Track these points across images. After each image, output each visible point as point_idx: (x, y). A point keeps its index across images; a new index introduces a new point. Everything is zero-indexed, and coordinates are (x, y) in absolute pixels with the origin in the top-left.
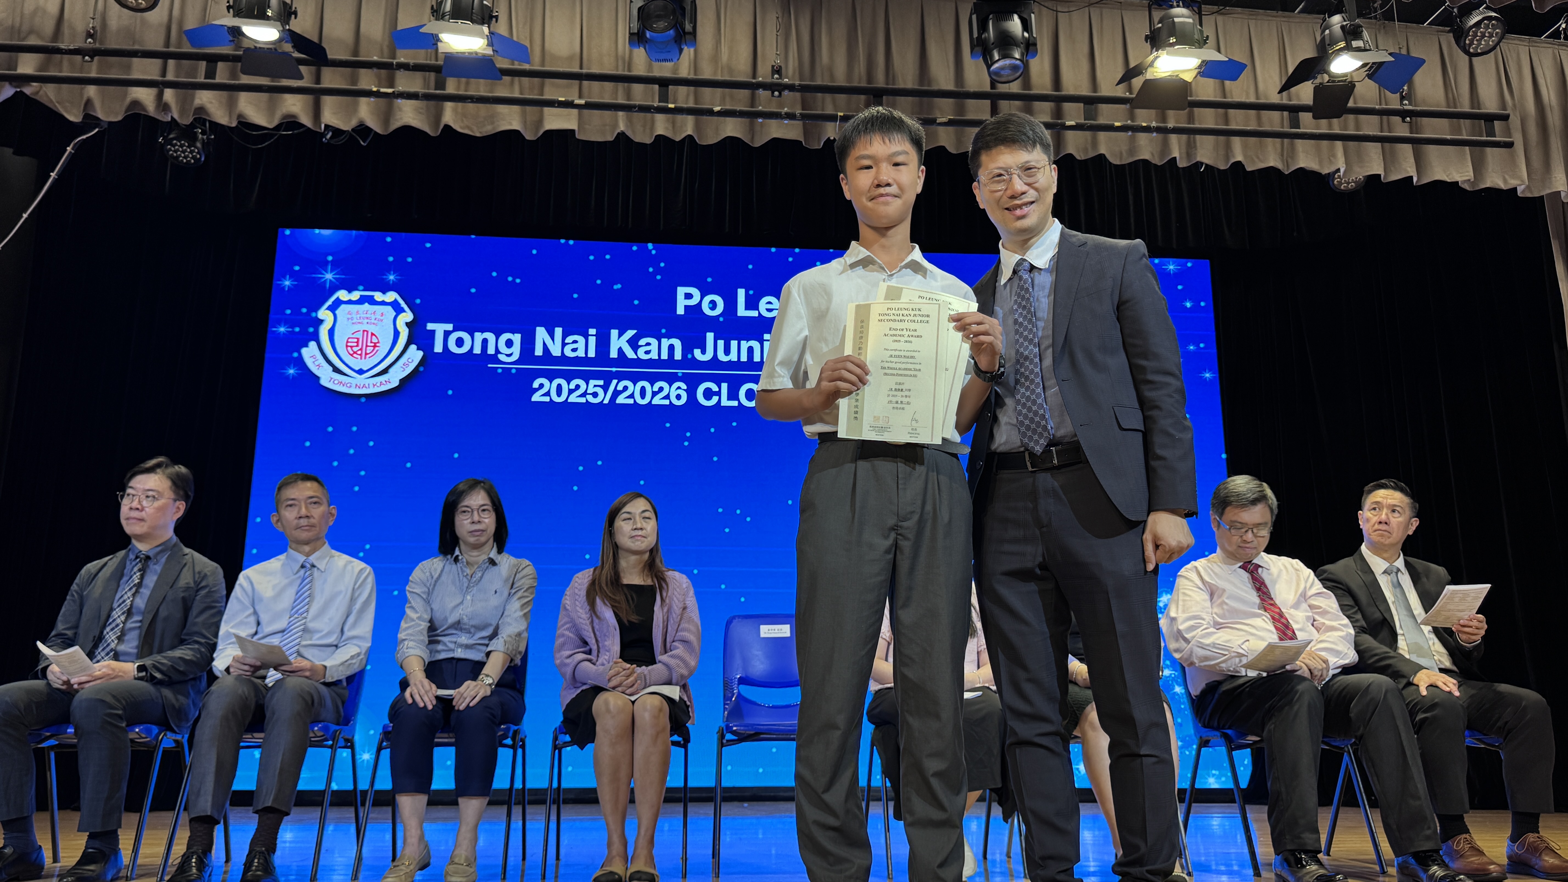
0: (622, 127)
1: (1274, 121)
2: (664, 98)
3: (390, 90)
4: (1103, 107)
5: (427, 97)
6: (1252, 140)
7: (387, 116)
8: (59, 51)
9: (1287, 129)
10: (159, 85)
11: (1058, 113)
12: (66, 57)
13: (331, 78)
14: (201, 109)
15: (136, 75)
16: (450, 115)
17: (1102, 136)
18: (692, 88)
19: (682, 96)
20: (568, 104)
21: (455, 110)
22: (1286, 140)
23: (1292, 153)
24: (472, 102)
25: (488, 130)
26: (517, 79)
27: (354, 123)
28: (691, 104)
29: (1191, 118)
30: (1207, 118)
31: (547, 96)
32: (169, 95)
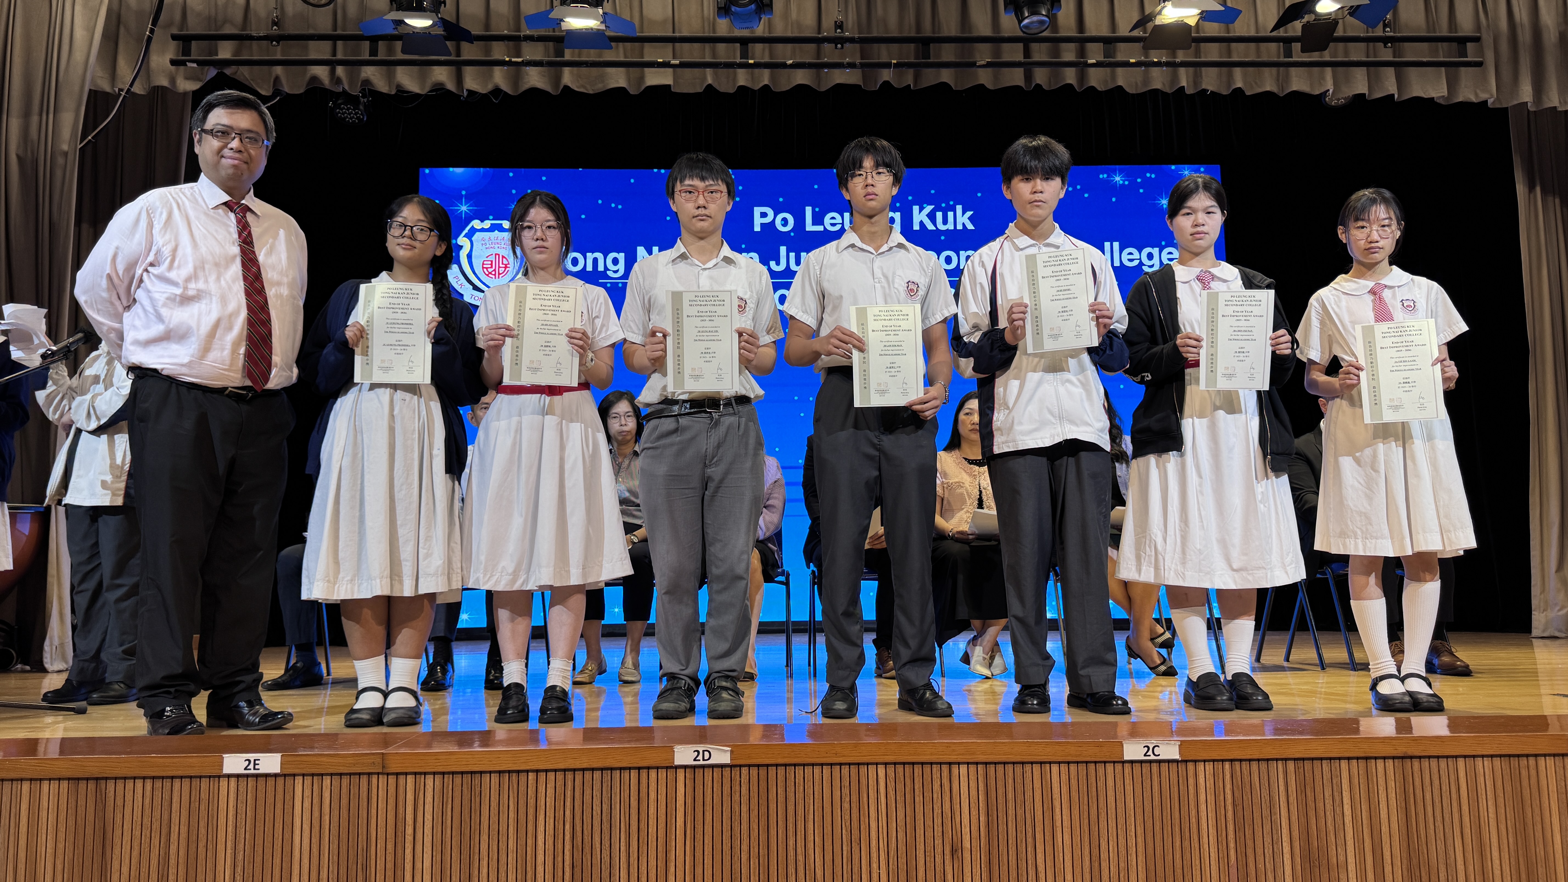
0: (710, 81)
1: (1271, 52)
2: (745, 54)
3: (520, 60)
4: (1121, 46)
5: (550, 64)
6: (1251, 69)
7: (516, 80)
8: (251, 38)
9: (1282, 59)
10: (331, 64)
11: (1082, 53)
12: (254, 43)
13: (469, 51)
14: (367, 82)
15: (313, 56)
16: (568, 77)
17: (1120, 71)
18: (767, 45)
19: (760, 52)
20: (666, 65)
21: (571, 73)
22: (1281, 69)
23: (1287, 79)
24: (587, 66)
25: (599, 87)
26: (621, 44)
27: (490, 87)
28: (767, 59)
29: (1198, 53)
30: (1212, 52)
31: (647, 58)
32: (340, 70)
